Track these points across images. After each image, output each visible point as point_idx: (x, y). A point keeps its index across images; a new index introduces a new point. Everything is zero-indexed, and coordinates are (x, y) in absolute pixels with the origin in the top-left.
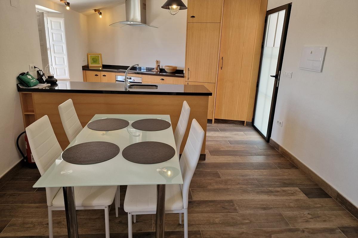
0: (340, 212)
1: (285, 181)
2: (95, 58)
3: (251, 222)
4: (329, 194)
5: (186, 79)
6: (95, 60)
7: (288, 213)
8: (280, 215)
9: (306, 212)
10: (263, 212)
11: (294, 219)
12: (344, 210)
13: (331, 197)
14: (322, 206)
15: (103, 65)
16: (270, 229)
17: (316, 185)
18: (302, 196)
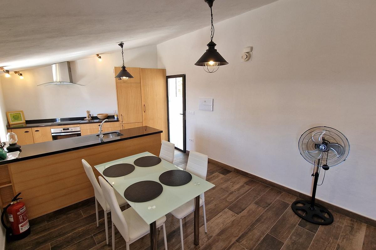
0: (240, 177)
1: (210, 171)
2: (16, 115)
3: (214, 198)
4: (230, 170)
5: (121, 123)
6: (16, 117)
7: (224, 186)
8: (222, 188)
9: (229, 182)
10: (214, 191)
11: (227, 188)
12: (240, 175)
13: (231, 172)
14: (232, 177)
15: (25, 121)
16: (224, 197)
17: (222, 168)
18: (222, 176)
